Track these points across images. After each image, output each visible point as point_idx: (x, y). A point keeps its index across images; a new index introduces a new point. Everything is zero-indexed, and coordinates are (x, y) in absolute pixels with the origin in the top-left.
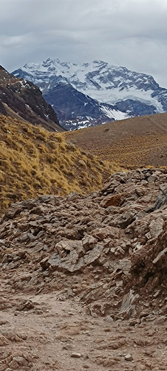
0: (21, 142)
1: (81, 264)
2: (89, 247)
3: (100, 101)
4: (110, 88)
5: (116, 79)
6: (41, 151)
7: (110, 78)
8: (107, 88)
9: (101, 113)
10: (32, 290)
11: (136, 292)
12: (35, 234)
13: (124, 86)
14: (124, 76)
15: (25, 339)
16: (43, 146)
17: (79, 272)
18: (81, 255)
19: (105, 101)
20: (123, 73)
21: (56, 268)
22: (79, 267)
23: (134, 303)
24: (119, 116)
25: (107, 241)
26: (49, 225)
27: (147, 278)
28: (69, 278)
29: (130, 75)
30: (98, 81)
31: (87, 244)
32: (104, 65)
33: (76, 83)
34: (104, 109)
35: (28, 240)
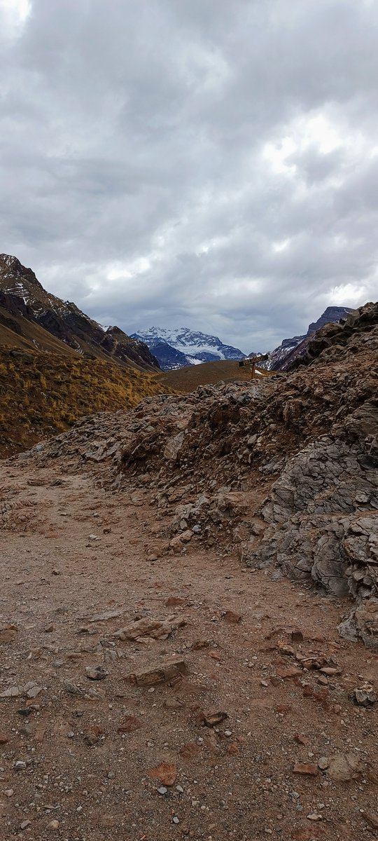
0: (121, 379)
1: (104, 456)
2: (110, 445)
3: (186, 353)
4: (192, 345)
5: (196, 339)
6: (134, 384)
7: (192, 338)
8: (190, 345)
9: (186, 361)
10: (73, 472)
11: (124, 473)
12: (87, 437)
13: (200, 344)
14: (200, 337)
15: (35, 504)
16: (136, 382)
17: (102, 461)
18: (105, 450)
19: (189, 353)
20: (200, 335)
21: (89, 458)
22: (103, 457)
23: (121, 480)
24: (197, 362)
25: (123, 440)
26: (96, 431)
27: (130, 464)
28: (96, 465)
29: (204, 336)
30: (184, 341)
31: (110, 443)
32: (188, 331)
33: (170, 342)
34: (188, 358)
35: (83, 441)
